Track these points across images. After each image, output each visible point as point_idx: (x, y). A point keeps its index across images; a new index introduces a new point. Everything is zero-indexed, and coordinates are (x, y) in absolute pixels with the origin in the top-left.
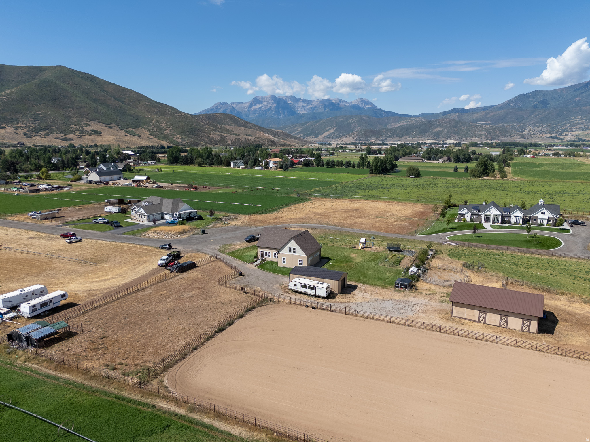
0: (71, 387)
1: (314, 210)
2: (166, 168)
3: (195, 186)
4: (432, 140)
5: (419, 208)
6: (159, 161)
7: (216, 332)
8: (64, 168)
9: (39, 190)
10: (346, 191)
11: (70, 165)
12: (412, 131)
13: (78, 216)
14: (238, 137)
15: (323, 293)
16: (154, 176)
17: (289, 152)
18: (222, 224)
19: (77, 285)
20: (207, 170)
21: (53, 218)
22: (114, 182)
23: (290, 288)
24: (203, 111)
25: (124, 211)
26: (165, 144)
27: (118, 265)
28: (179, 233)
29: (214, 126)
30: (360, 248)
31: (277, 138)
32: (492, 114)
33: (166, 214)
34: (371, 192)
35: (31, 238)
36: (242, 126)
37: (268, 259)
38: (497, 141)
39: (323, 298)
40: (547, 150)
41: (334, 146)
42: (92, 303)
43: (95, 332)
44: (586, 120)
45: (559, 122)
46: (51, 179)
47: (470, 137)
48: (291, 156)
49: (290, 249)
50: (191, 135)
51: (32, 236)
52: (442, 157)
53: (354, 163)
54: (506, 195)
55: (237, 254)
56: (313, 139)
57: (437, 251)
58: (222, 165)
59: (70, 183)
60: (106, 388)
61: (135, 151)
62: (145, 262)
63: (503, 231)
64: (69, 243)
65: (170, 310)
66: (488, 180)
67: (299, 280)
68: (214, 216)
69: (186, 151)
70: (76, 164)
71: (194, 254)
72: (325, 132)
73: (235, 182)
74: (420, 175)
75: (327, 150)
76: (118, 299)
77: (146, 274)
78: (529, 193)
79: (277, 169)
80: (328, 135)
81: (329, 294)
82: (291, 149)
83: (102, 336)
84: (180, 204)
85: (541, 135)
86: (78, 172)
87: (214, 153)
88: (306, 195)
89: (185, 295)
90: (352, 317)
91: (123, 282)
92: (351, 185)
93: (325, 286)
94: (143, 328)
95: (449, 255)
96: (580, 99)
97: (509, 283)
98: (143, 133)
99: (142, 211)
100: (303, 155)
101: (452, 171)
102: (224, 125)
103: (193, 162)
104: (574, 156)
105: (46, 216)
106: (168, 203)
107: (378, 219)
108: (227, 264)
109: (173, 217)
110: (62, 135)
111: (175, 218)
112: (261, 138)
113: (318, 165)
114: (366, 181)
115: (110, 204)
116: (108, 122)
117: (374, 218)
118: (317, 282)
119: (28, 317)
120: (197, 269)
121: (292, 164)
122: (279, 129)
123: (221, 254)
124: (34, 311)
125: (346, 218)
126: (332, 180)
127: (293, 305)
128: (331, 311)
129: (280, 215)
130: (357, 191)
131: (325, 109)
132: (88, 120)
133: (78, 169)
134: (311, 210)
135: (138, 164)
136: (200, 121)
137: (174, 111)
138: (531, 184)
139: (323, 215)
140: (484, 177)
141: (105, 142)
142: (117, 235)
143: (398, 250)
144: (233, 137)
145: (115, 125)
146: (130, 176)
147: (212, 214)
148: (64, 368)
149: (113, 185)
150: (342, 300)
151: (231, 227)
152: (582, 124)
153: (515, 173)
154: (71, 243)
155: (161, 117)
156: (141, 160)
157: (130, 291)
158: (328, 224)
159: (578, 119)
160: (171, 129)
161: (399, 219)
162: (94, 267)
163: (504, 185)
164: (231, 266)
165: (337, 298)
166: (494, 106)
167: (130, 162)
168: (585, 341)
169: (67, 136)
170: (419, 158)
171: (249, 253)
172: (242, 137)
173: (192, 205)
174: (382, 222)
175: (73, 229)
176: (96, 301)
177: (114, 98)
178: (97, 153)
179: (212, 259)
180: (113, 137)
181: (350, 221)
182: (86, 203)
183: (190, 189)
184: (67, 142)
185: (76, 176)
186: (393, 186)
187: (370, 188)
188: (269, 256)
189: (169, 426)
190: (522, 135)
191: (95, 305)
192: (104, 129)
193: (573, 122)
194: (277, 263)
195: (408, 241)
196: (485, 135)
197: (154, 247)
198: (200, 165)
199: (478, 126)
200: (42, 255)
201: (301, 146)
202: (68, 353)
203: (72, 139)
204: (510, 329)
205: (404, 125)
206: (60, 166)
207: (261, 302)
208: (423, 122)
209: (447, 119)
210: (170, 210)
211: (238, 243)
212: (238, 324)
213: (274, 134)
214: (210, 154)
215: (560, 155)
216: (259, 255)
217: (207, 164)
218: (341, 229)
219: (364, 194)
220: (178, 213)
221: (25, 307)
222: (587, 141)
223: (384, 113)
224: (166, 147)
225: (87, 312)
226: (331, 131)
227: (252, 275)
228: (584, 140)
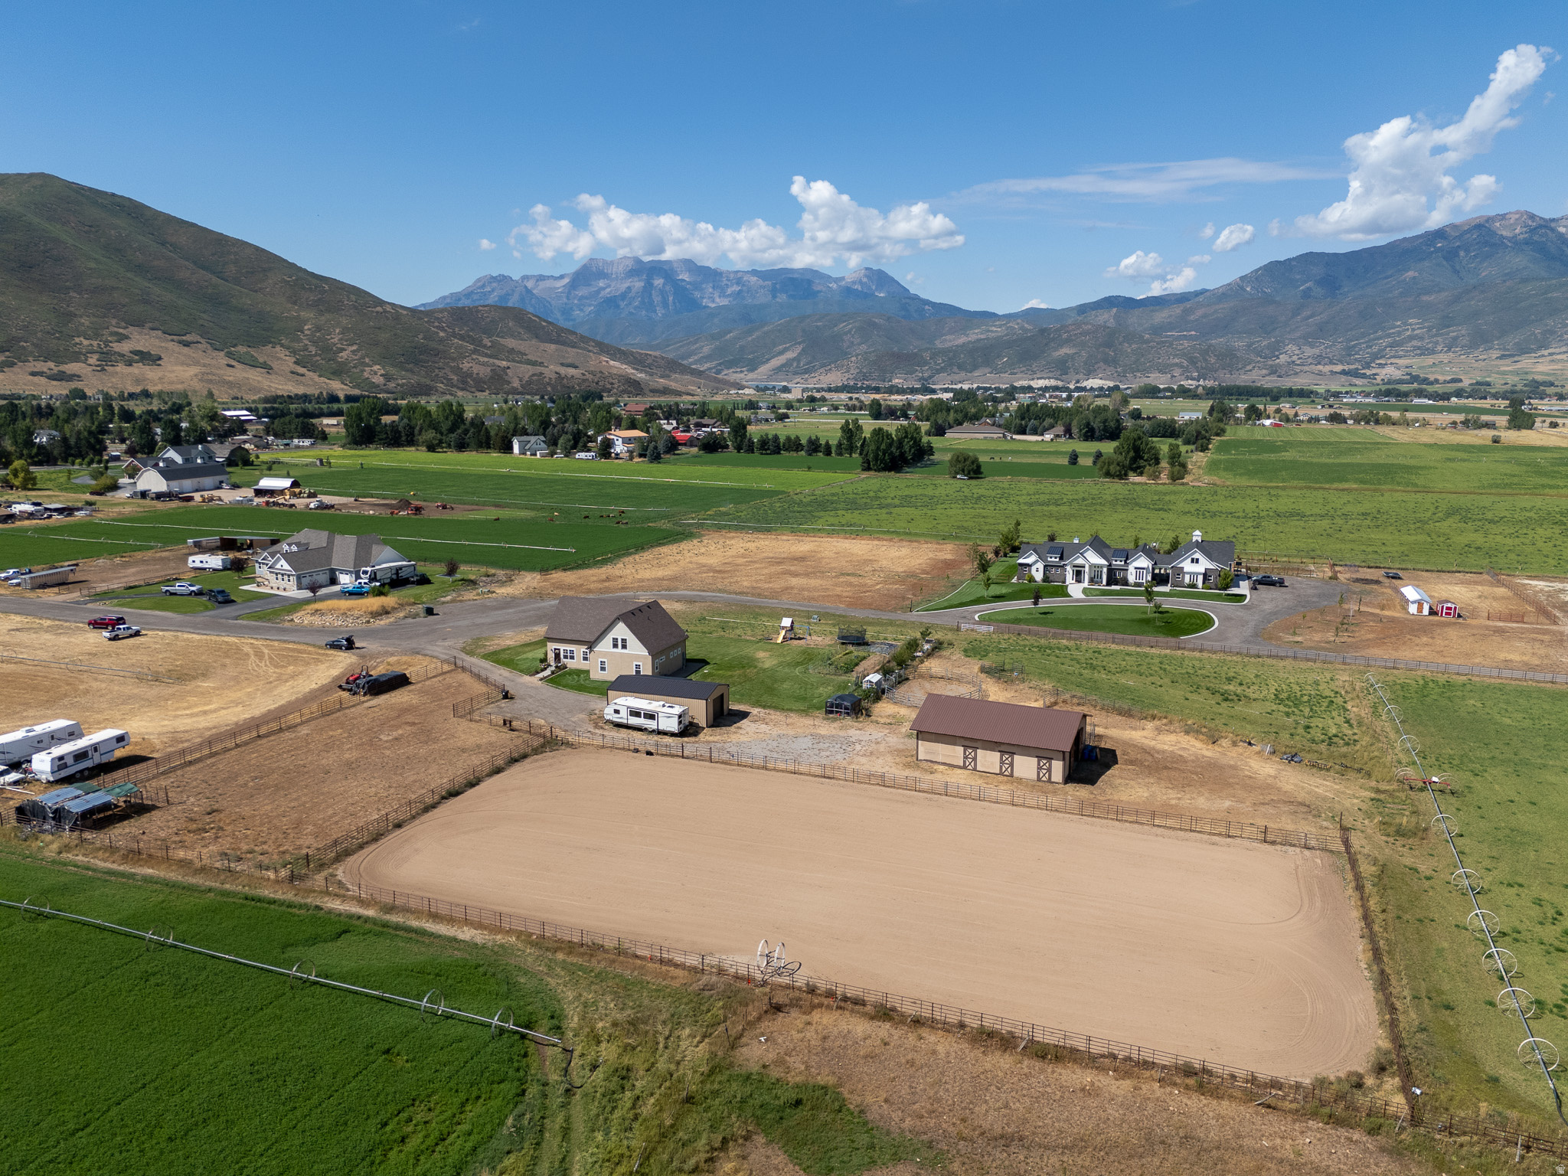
0: (156, 887)
1: (703, 560)
2: (341, 456)
3: (415, 503)
4: (1049, 378)
5: (947, 552)
6: (323, 437)
7: (444, 798)
8: (70, 459)
9: (11, 517)
10: (791, 515)
11: (84, 450)
12: (999, 356)
13: (126, 579)
14: (539, 369)
15: (673, 725)
16: (311, 479)
17: (671, 413)
18: (475, 592)
19: (143, 723)
20: (450, 460)
21: (62, 583)
22: (206, 494)
23: (607, 717)
24: (444, 298)
25: (238, 566)
26: (340, 388)
27: (232, 683)
28: (371, 613)
29: (473, 341)
30: (779, 641)
31: (646, 372)
32: (1199, 313)
33: (342, 572)
34: (849, 517)
35: (18, 630)
36: (552, 341)
37: (571, 664)
38: (1209, 383)
39: (673, 735)
40: (1323, 406)
41: (795, 395)
42: (183, 752)
43: (196, 804)
44: (1430, 329)
45: (1363, 335)
46: (37, 486)
47: (1145, 371)
48: (674, 422)
49: (615, 640)
50: (411, 366)
51: (19, 626)
52: (1052, 427)
53: (827, 442)
54: (1159, 521)
55: (504, 656)
56: (742, 375)
57: (941, 643)
58: (489, 447)
59: (88, 497)
60: (227, 886)
61: (257, 409)
62: (293, 677)
63: (1105, 601)
64: (110, 639)
65: (349, 764)
66: (1139, 484)
67: (627, 701)
68: (458, 576)
69: (395, 410)
70: (99, 449)
71: (404, 658)
72: (773, 357)
73: (519, 493)
74: (981, 473)
75: (774, 407)
76: (237, 746)
77: (297, 700)
78: (1214, 515)
79: (631, 458)
80: (783, 366)
81: (686, 727)
82: (677, 404)
83: (209, 810)
84: (374, 547)
85: (1320, 367)
86: (107, 468)
87: (469, 415)
88: (692, 524)
89: (382, 737)
90: (723, 766)
91: (247, 716)
92: (808, 499)
93: (677, 710)
94: (294, 796)
95: (965, 651)
96: (1416, 274)
97: (1060, 700)
98: (279, 359)
99: (283, 565)
100: (706, 421)
101: (1065, 461)
102: (502, 337)
103: (412, 441)
104: (1377, 422)
105: (43, 581)
106: (345, 546)
107: (842, 579)
108: (478, 677)
109: (358, 577)
110: (51, 364)
111: (362, 581)
112: (601, 372)
113: (739, 449)
114: (848, 489)
115: (200, 548)
116: (180, 330)
117: (836, 577)
118: (662, 703)
119: (49, 782)
120: (411, 687)
121: (673, 446)
122: (651, 348)
123: (468, 658)
124: (60, 768)
125: (770, 578)
126: (766, 486)
127: (607, 751)
128: (683, 757)
129: (617, 573)
130: (817, 514)
131: (774, 297)
132: (123, 324)
133: (107, 461)
134: (695, 559)
135: (267, 446)
136: (437, 327)
137: (361, 301)
138: (1233, 494)
139: (720, 572)
140: (1134, 478)
141: (172, 383)
142: (224, 621)
143: (860, 641)
144: (527, 371)
145: (198, 338)
146: (247, 479)
147: (452, 570)
148: (139, 860)
149: (204, 501)
150: (711, 739)
151: (496, 599)
152: (1421, 338)
153: (1213, 467)
154: (115, 638)
155: (328, 316)
156: (276, 435)
157: (263, 730)
158: (724, 591)
159: (1411, 325)
160: (355, 347)
161: (892, 578)
162: (177, 688)
163: (1167, 498)
164: (486, 681)
165: (701, 735)
166: (1207, 291)
167: (245, 442)
168: (1146, 795)
169: (63, 368)
170: (995, 429)
171: (530, 655)
172: (551, 370)
173: (404, 550)
174: (851, 584)
175: (116, 609)
176: (191, 751)
177: (195, 263)
178: (153, 416)
179: (446, 668)
180: (193, 371)
181: (777, 585)
182: (140, 549)
183: (404, 510)
184: (64, 383)
185: (104, 481)
186: (907, 501)
187: (853, 505)
188: (572, 658)
189: (345, 932)
190: (1271, 366)
191: (189, 758)
192: (167, 348)
193: (1399, 333)
194: (588, 672)
195: (891, 623)
196: (1182, 367)
197: (314, 646)
198: (431, 448)
199: (1165, 342)
200: (52, 665)
201: (709, 395)
202: (145, 837)
203: (79, 376)
204: (1017, 778)
205: (979, 340)
206: (56, 452)
207: (543, 746)
208: (1026, 330)
209: (1086, 324)
210: (352, 563)
211: (509, 633)
212: (488, 785)
213: (638, 361)
214: (459, 417)
215: (1344, 420)
216: (551, 656)
217: (449, 446)
218: (752, 601)
219: (832, 520)
220: (369, 569)
221: (42, 761)
222: (1431, 383)
223: (927, 307)
224: (342, 397)
225: (174, 769)
226: (790, 355)
227: (531, 697)
228: (1425, 381)
